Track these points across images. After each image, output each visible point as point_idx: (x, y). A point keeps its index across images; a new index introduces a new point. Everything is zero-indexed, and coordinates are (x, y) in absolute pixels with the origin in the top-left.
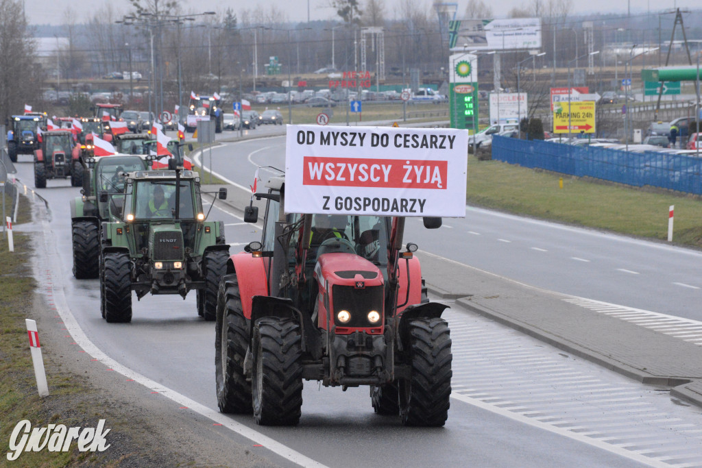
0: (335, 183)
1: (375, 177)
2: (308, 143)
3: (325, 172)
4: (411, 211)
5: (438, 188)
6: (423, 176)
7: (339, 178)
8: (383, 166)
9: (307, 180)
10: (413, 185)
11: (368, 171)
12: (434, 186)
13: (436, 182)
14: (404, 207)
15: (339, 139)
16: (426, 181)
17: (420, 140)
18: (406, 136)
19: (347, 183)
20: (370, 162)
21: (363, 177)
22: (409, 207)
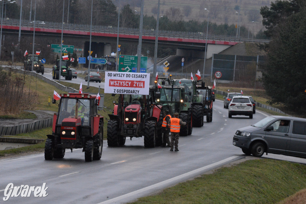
0: (117, 86)
1: (127, 85)
2: (111, 76)
3: (114, 83)
4: (136, 93)
5: (142, 88)
6: (139, 85)
7: (118, 85)
8: (129, 82)
9: (110, 85)
10: (136, 87)
11: (125, 83)
12: (141, 87)
13: (142, 86)
14: (134, 92)
15: (118, 75)
16: (139, 86)
17: (138, 76)
18: (135, 75)
19: (120, 86)
20: (125, 81)
21: (124, 85)
22: (135, 92)
